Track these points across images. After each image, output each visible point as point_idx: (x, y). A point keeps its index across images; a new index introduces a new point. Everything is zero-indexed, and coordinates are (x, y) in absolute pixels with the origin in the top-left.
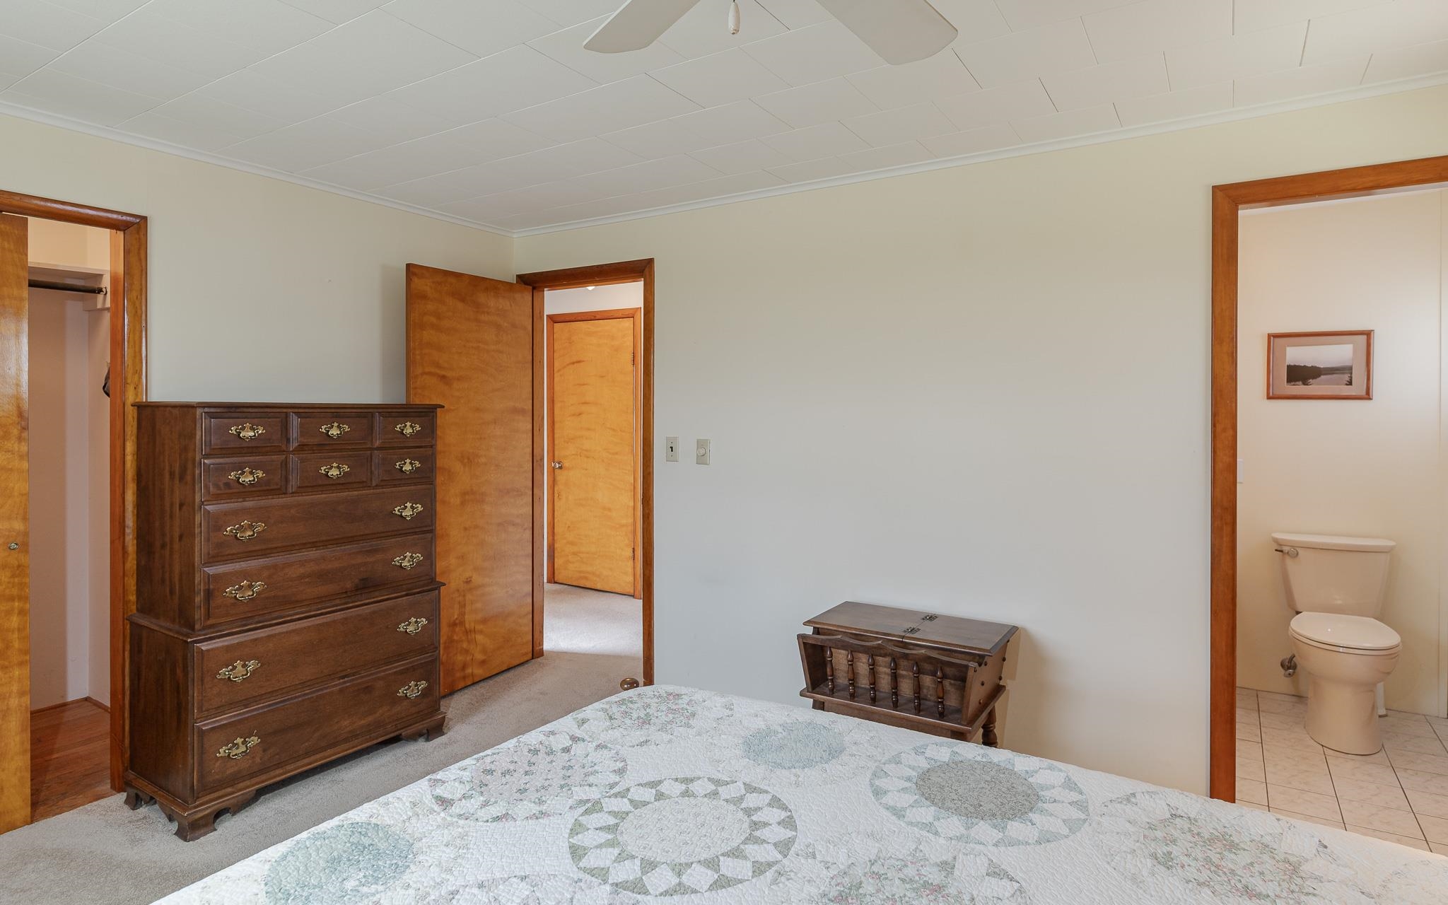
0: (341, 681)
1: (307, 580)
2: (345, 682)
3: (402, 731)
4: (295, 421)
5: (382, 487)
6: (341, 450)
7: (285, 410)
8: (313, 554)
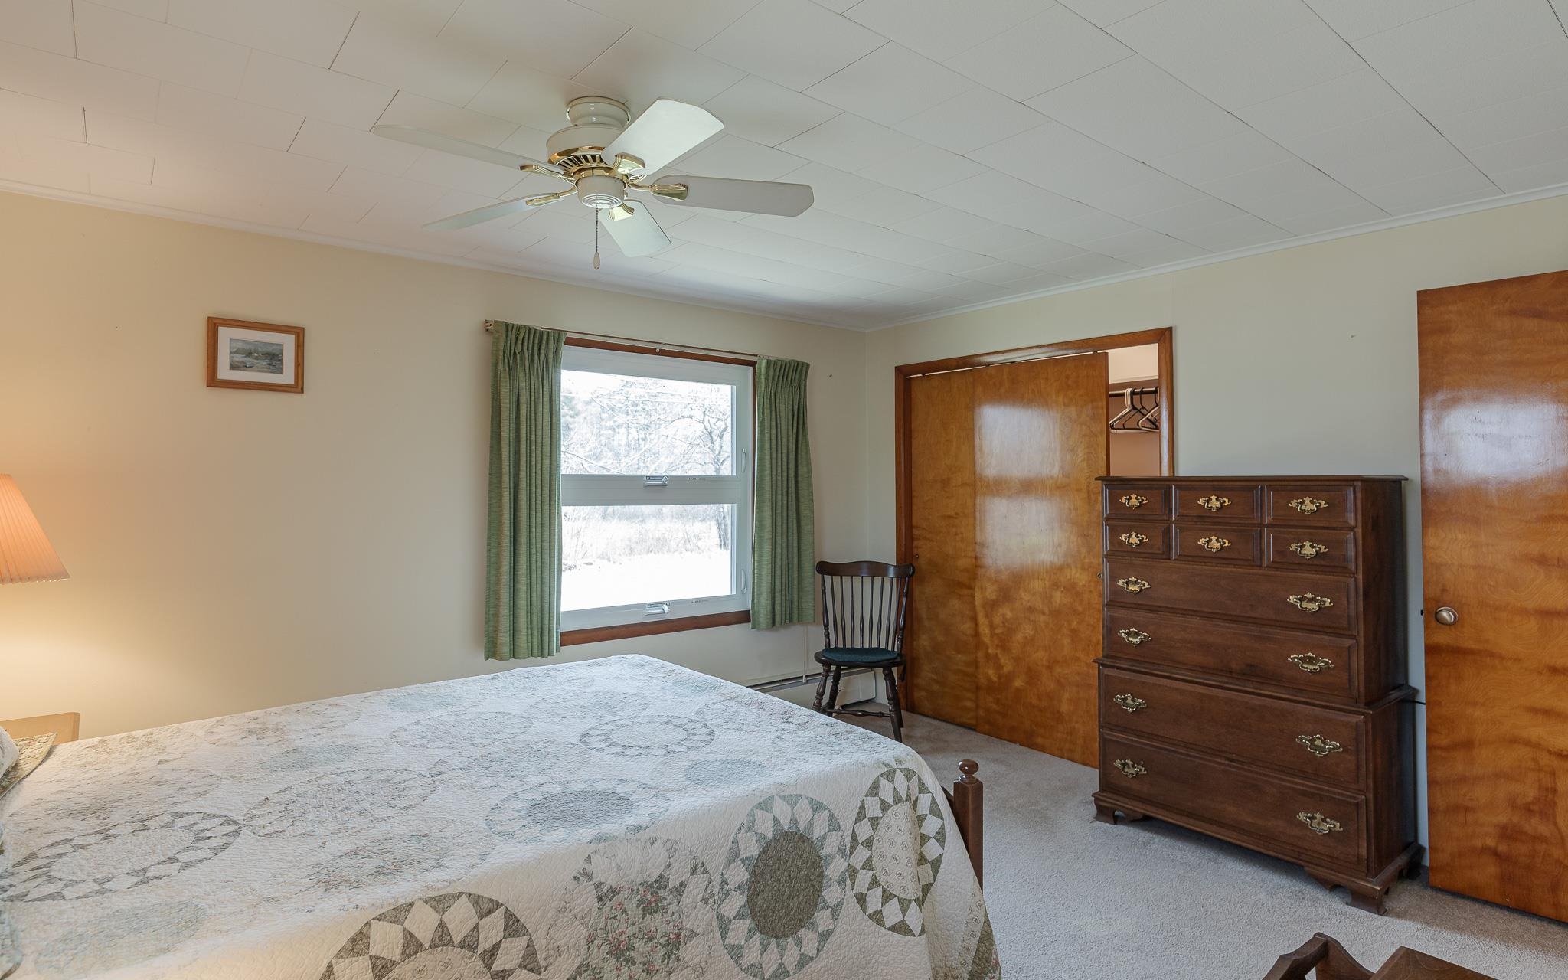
0: (1227, 762)
1: (1189, 645)
2: (1231, 766)
3: (1307, 864)
4: (1175, 494)
5: (1277, 569)
6: (1219, 523)
7: (1167, 483)
8: (1196, 622)
